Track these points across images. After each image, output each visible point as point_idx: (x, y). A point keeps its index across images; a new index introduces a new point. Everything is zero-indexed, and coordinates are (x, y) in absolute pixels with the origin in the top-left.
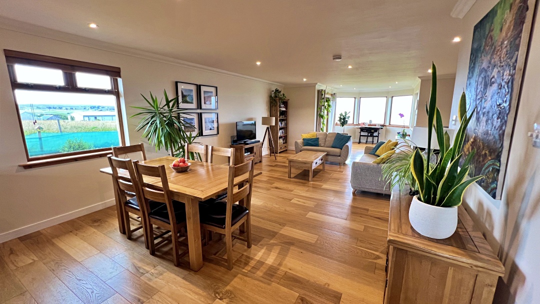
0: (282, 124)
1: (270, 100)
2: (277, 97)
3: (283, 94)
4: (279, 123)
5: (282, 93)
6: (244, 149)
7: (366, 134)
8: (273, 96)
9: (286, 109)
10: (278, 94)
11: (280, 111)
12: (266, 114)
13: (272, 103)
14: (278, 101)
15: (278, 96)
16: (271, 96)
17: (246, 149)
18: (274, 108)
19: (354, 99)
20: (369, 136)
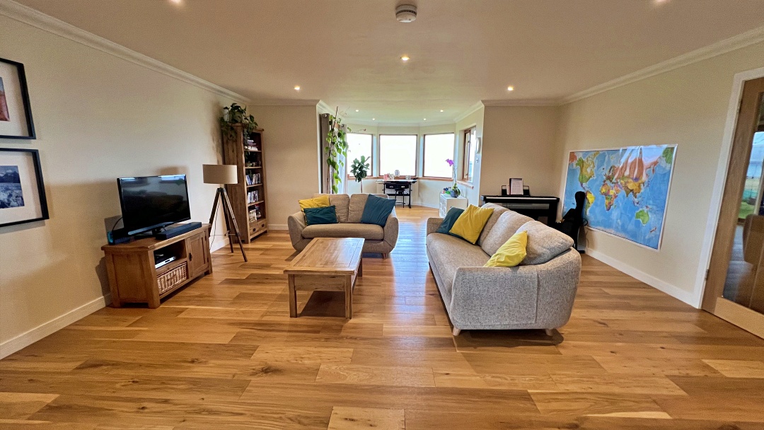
0: (251, 180)
1: (221, 127)
2: (237, 122)
3: (251, 117)
4: (247, 179)
5: (247, 114)
6: (151, 253)
8: (226, 118)
9: (259, 148)
10: (238, 114)
11: (246, 152)
12: (213, 159)
13: (227, 134)
14: (239, 130)
15: (239, 120)
16: (222, 120)
17: (156, 252)
18: (230, 147)
19: (371, 136)
20: (397, 195)
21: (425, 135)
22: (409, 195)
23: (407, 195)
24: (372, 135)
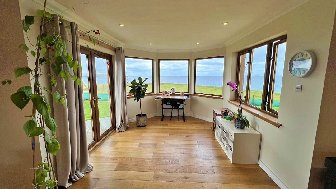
7: (170, 106)
19: (151, 61)
20: (173, 109)
21: (196, 60)
22: (184, 109)
23: (181, 109)
24: (153, 60)
